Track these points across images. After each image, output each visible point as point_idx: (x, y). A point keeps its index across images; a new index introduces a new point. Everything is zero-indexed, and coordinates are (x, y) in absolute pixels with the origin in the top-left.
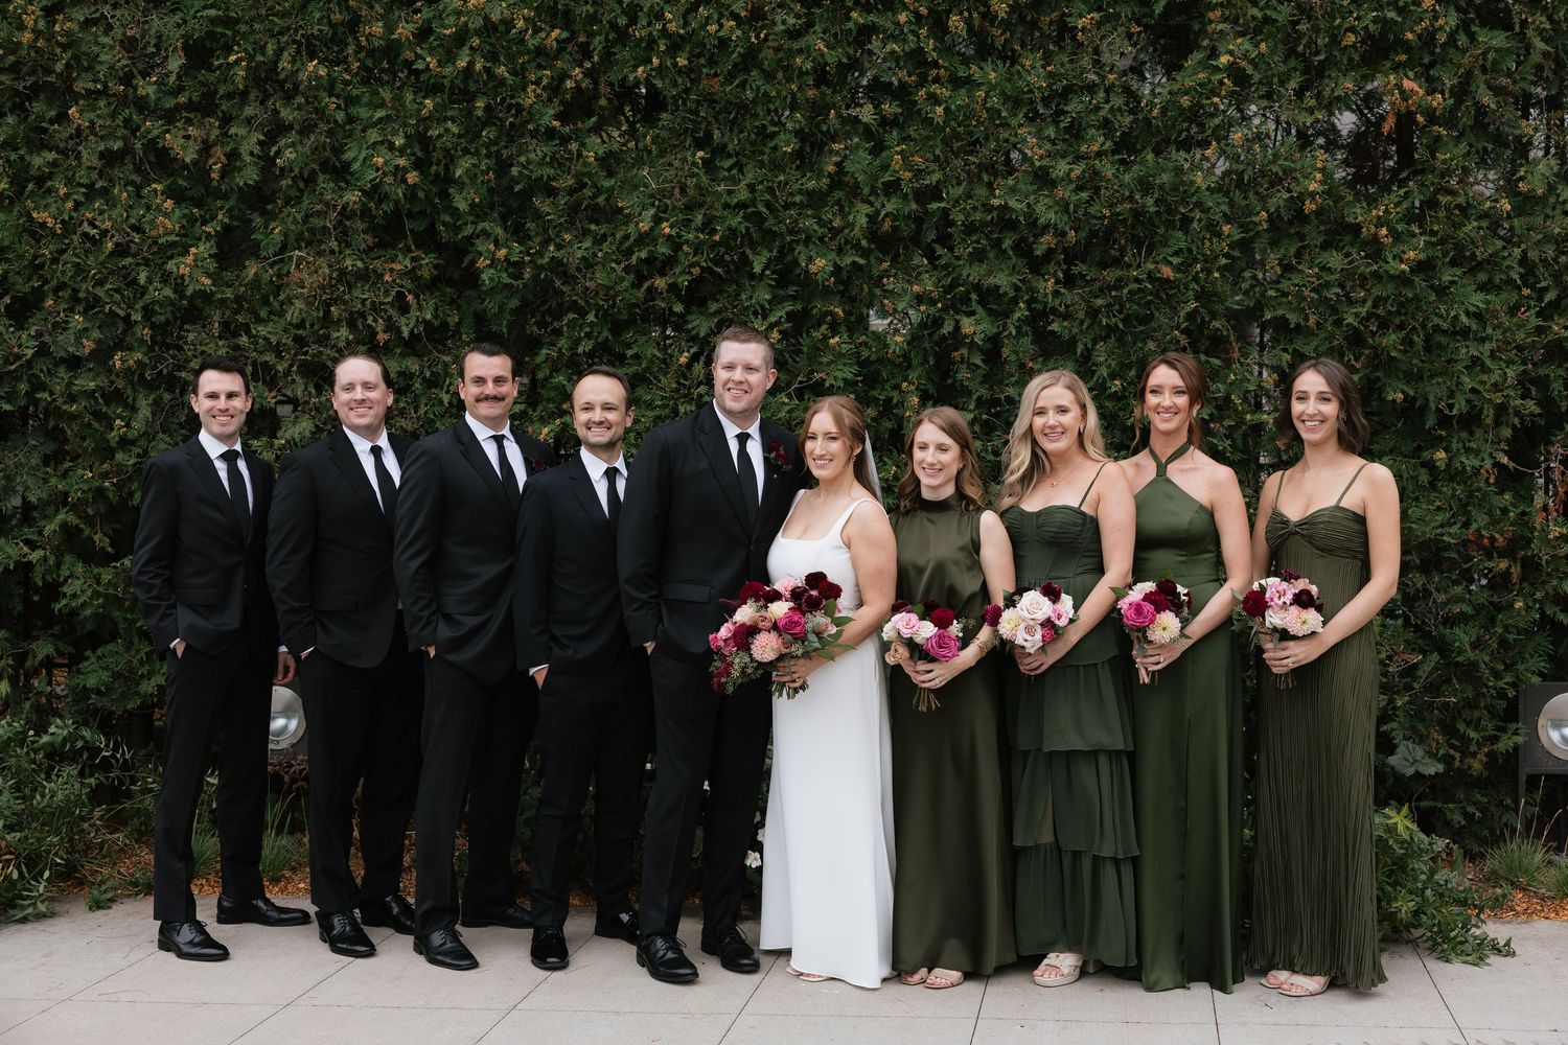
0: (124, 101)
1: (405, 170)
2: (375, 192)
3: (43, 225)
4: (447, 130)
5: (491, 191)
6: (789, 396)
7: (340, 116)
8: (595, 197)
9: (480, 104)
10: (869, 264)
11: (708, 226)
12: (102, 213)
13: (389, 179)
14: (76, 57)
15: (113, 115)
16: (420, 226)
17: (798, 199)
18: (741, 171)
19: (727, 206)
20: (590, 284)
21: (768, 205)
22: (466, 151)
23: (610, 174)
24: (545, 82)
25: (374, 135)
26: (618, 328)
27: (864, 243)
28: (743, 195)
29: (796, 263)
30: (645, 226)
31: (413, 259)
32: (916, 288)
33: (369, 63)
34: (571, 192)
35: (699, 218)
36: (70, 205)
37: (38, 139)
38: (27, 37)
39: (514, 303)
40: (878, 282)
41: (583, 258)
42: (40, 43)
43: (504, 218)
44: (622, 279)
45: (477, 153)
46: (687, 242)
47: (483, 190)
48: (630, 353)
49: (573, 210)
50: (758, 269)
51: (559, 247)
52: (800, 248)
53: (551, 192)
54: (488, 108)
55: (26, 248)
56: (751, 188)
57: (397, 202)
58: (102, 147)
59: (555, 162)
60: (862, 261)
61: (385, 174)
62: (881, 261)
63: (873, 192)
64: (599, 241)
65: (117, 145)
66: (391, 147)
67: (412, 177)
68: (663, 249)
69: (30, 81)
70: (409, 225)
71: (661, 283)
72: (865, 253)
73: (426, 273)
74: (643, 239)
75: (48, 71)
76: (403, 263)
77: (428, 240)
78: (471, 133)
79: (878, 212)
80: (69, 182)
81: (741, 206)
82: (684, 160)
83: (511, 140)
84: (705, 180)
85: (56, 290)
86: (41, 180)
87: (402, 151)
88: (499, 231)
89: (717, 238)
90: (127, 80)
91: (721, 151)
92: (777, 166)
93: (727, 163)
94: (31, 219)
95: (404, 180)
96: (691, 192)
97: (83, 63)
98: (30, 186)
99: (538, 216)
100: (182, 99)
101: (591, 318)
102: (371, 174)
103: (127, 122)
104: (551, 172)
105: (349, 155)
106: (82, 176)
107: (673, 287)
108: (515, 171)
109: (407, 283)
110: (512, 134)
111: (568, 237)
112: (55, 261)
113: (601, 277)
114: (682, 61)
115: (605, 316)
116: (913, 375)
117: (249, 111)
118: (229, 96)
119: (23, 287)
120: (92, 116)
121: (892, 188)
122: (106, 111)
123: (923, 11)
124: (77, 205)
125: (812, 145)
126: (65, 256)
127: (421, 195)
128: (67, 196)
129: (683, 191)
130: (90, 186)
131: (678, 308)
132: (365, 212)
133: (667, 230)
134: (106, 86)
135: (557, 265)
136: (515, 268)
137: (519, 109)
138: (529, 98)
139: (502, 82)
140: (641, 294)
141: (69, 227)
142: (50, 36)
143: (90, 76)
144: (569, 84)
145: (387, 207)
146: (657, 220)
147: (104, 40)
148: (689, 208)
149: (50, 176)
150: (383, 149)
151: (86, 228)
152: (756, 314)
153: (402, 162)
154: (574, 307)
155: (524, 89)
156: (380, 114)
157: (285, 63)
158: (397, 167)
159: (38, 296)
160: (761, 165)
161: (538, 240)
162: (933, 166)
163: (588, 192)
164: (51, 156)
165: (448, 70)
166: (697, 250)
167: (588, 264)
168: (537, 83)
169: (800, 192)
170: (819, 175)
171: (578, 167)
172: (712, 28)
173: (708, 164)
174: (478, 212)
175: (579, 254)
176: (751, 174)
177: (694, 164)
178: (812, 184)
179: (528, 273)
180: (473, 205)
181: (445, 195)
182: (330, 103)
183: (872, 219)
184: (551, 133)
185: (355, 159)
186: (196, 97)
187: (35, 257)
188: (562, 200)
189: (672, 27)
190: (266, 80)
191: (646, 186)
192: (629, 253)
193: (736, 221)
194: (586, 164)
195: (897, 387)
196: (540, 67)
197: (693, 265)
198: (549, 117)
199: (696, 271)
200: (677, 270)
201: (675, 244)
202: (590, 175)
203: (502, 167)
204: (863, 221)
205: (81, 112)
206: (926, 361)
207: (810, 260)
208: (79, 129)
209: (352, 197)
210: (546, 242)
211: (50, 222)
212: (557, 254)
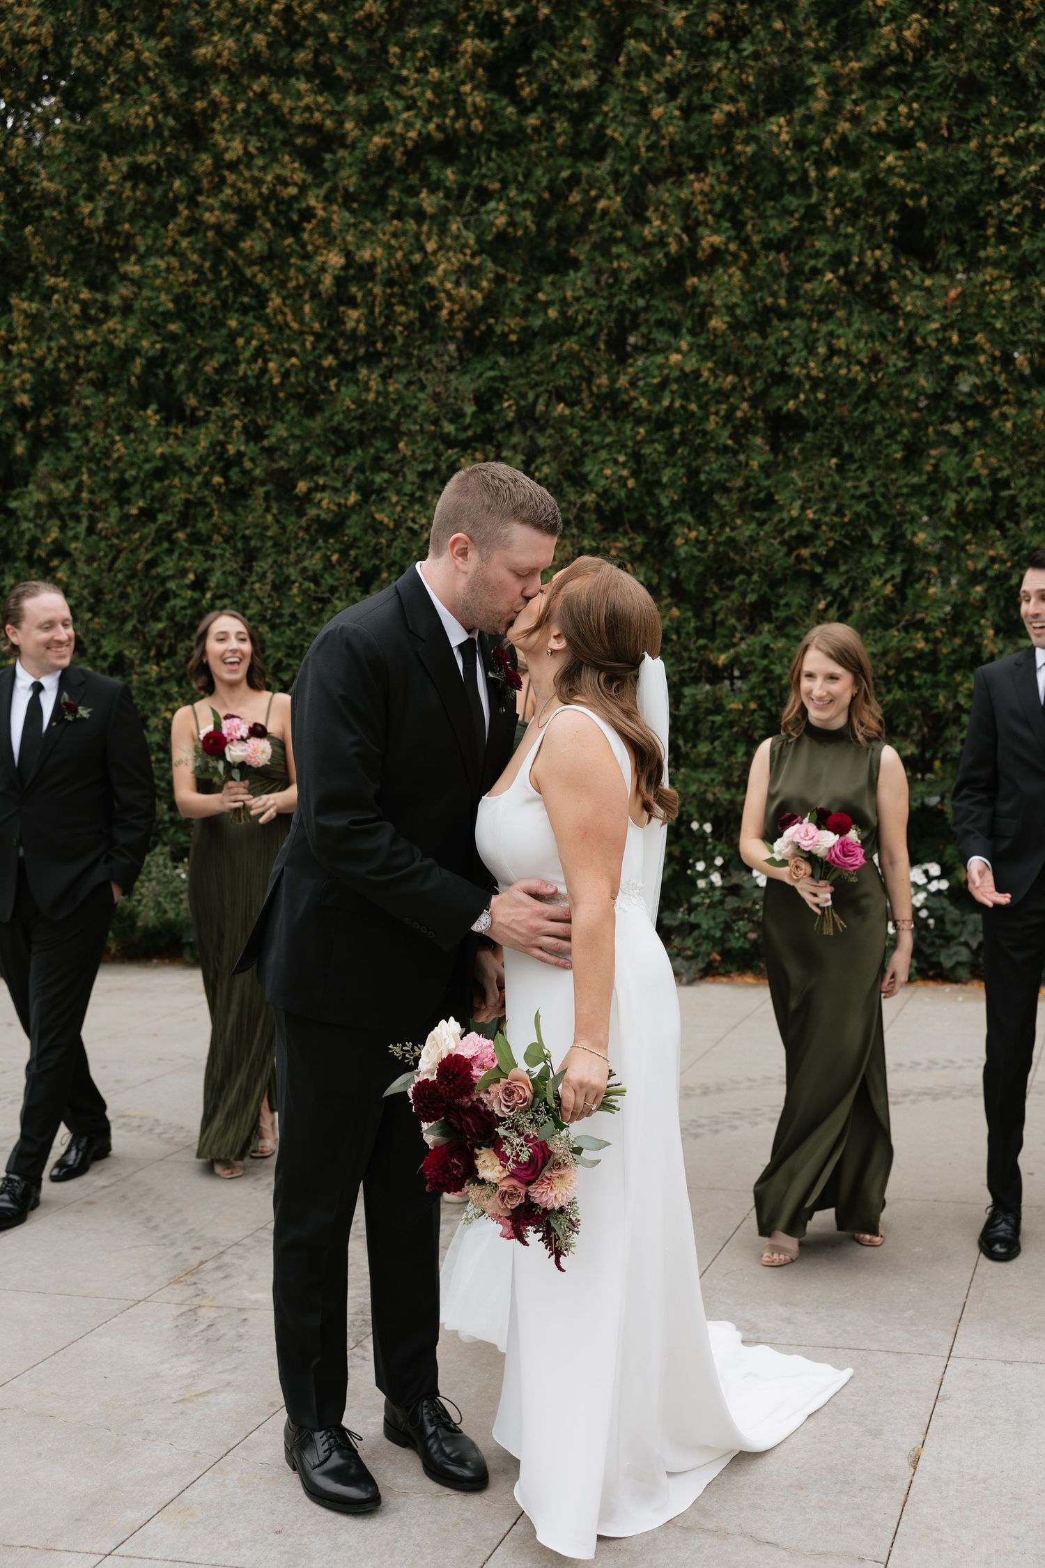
0: (433, 437)
1: (626, 478)
2: (605, 494)
3: (381, 523)
4: (655, 450)
5: (684, 491)
6: (898, 630)
7: (579, 442)
8: (759, 492)
9: (677, 430)
10: (956, 537)
11: (840, 512)
12: (419, 512)
13: (615, 485)
14: (403, 409)
15: (426, 446)
16: (633, 516)
17: (905, 490)
18: (864, 472)
19: (853, 497)
20: (756, 555)
21: (883, 495)
22: (667, 464)
23: (768, 476)
24: (722, 413)
25: (603, 454)
26: (774, 584)
27: (953, 520)
28: (865, 489)
29: (903, 536)
30: (795, 513)
31: (630, 540)
32: (992, 553)
33: (598, 404)
34: (741, 490)
35: (833, 506)
36: (399, 508)
37: (377, 463)
38: (371, 396)
39: (700, 569)
40: (963, 548)
41: (751, 537)
42: (381, 400)
43: (692, 509)
44: (778, 551)
45: (674, 466)
46: (825, 523)
47: (679, 491)
48: (782, 602)
49: (742, 505)
50: (876, 541)
51: (733, 529)
52: (906, 526)
53: (726, 490)
54: (682, 433)
55: (370, 538)
56: (871, 484)
57: (620, 501)
58: (420, 468)
59: (730, 470)
60: (951, 534)
61: (612, 482)
62: (965, 533)
63: (960, 484)
64: (761, 523)
65: (430, 467)
66: (616, 462)
67: (631, 483)
68: (807, 529)
69: (372, 425)
70: (627, 516)
71: (805, 552)
72: (953, 528)
73: (638, 549)
74: (793, 522)
75: (384, 418)
76: (623, 542)
77: (639, 525)
78: (671, 451)
79: (963, 499)
80: (399, 492)
81: (864, 496)
82: (822, 465)
83: (697, 455)
84: (837, 478)
85: (389, 566)
86: (380, 491)
87: (624, 465)
88: (690, 519)
89: (846, 519)
90: (436, 422)
91: (847, 458)
92: (890, 468)
93: (853, 467)
94: (374, 519)
95: (625, 485)
96: (827, 487)
97: (408, 411)
98: (374, 497)
99: (718, 507)
100: (470, 433)
101: (755, 578)
102: (603, 482)
103: (436, 450)
104: (725, 476)
105: (586, 469)
106: (408, 488)
107: (814, 556)
108: (703, 477)
109: (626, 556)
110: (698, 451)
111: (739, 522)
112: (389, 546)
113: (763, 549)
114: (821, 396)
115: (764, 575)
116: (989, 614)
117: (515, 440)
118: (502, 430)
119: (367, 564)
120: (414, 447)
121: (974, 482)
122: (421, 444)
123: (997, 353)
124: (404, 508)
125: (914, 453)
126: (395, 544)
127: (636, 494)
128: (397, 503)
129: (821, 486)
130: (412, 495)
131: (818, 570)
132: (598, 508)
133: (811, 516)
134: (421, 426)
135: (731, 541)
136: (701, 544)
137: (705, 433)
138: (711, 425)
139: (693, 414)
140: (792, 559)
141: (398, 523)
142: (386, 394)
143: (410, 420)
144: (739, 414)
145: (613, 504)
146: (803, 508)
147: (421, 395)
148: (826, 500)
149: (384, 490)
150: (610, 464)
151: (410, 524)
152: (874, 573)
153: (625, 473)
154: (743, 570)
155: (707, 418)
156: (608, 440)
157: (540, 407)
158: (621, 477)
159: (376, 571)
160: (879, 467)
161: (717, 524)
162: (1005, 465)
163: (753, 490)
164: (386, 475)
165: (657, 408)
166: (832, 528)
167: (753, 540)
168: (717, 413)
169: (907, 485)
170: (920, 473)
171: (746, 472)
172: (843, 372)
173: (840, 468)
174: (676, 507)
175: (747, 533)
176: (871, 474)
177: (830, 468)
178: (915, 480)
179: (711, 548)
180: (672, 501)
181: (650, 494)
182: (573, 432)
183: (960, 503)
184: (726, 449)
185: (591, 472)
186: (479, 430)
187: (377, 544)
188: (735, 496)
189: (814, 373)
190: (527, 418)
191: (795, 484)
192: (782, 531)
193: (861, 507)
194: (752, 470)
195: (977, 623)
196: (718, 402)
197: (829, 539)
198: (725, 439)
199: (831, 544)
200: (818, 543)
201: (816, 525)
202: (754, 478)
203: (693, 473)
204: (952, 506)
205: (406, 445)
206: (998, 603)
207: (914, 534)
208: (404, 457)
209: (590, 498)
210: (722, 527)
211: (386, 520)
212: (733, 534)
